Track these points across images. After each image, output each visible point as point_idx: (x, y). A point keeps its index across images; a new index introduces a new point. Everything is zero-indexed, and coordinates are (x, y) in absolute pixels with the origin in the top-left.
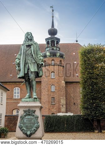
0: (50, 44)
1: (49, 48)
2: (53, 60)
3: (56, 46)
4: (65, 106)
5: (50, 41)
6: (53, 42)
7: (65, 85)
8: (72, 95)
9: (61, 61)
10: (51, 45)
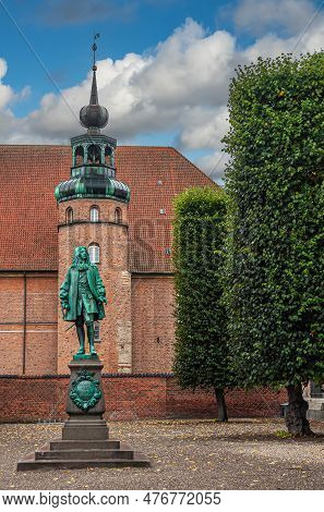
0: (86, 155)
1: (83, 169)
2: (94, 207)
3: (103, 162)
4: (129, 348)
5: (85, 146)
6: (94, 149)
7: (129, 284)
8: (151, 313)
9: (118, 210)
10: (90, 158)
